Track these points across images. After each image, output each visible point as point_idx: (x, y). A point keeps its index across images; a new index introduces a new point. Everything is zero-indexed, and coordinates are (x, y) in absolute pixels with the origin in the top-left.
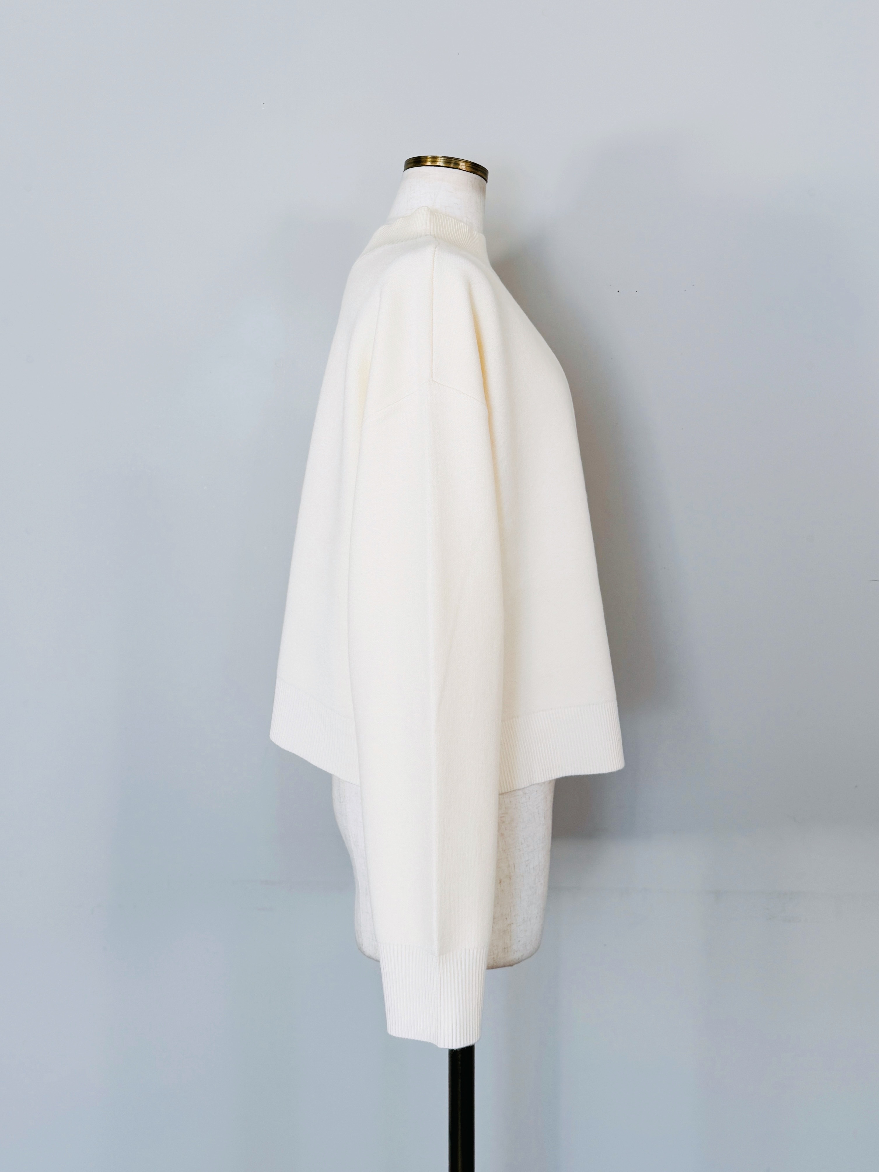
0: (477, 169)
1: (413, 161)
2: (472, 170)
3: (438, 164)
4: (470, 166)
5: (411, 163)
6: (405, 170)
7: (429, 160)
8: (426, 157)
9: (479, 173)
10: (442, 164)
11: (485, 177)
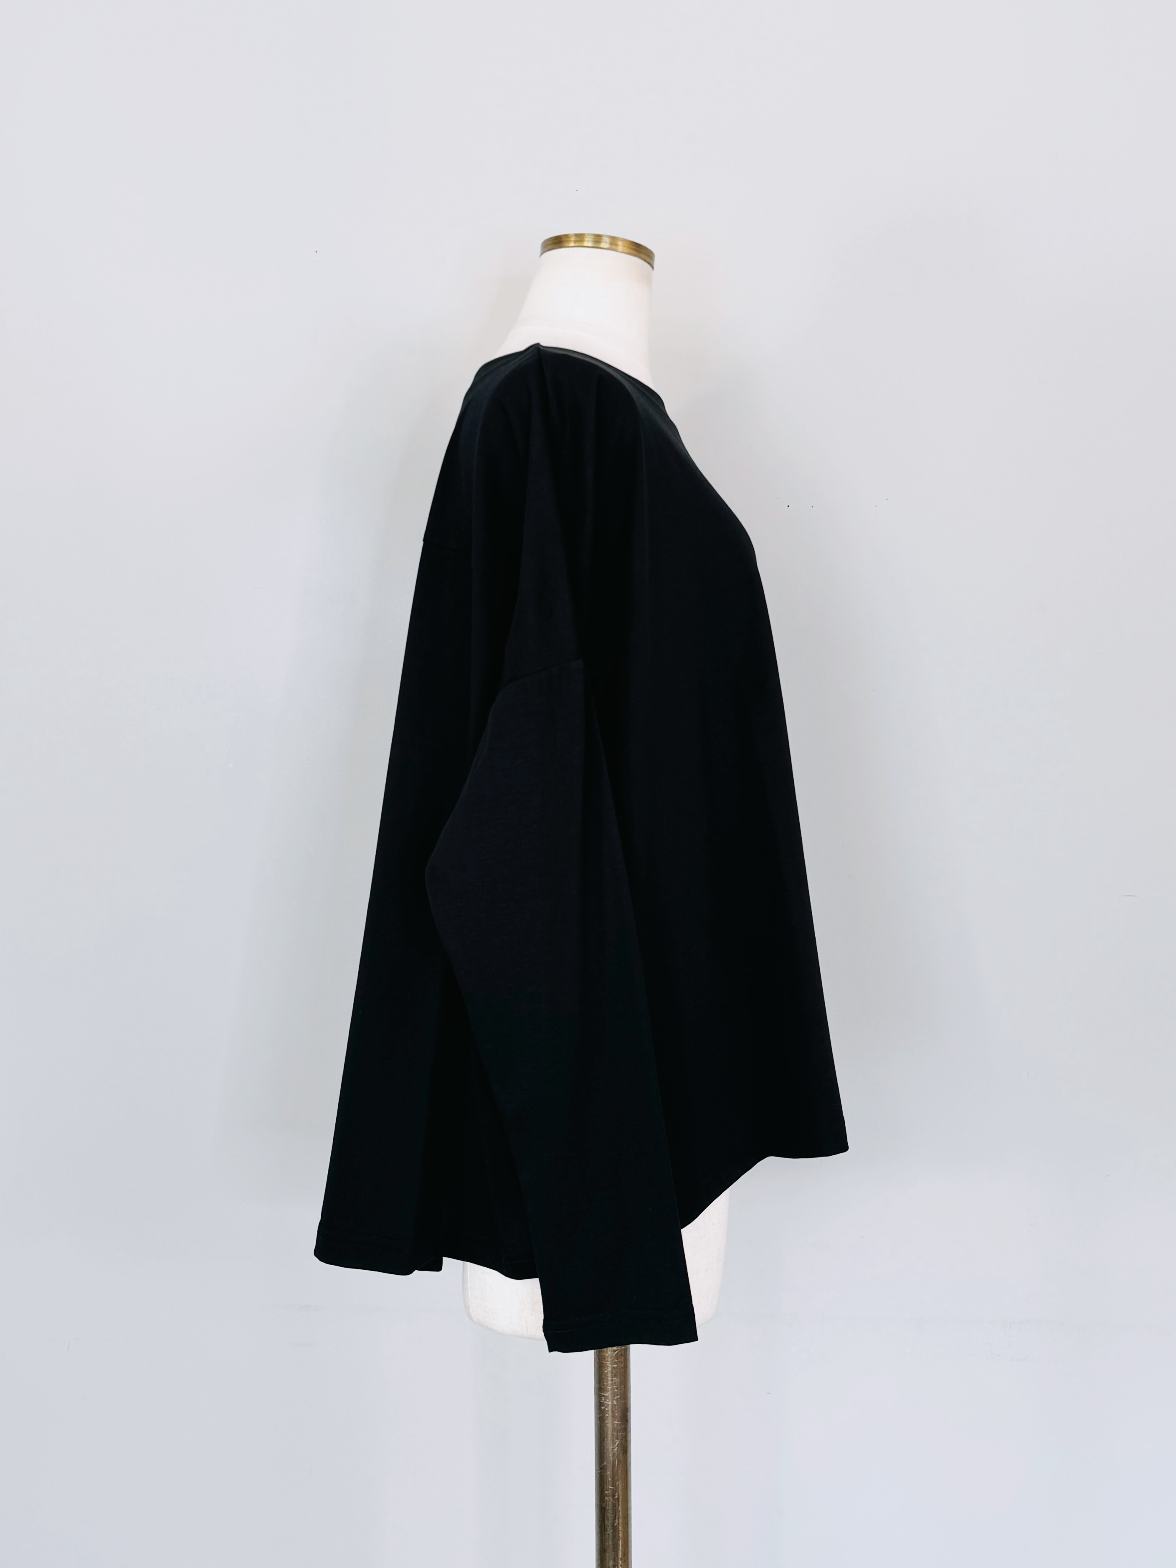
0: (640, 251)
1: (552, 242)
2: (632, 251)
3: (586, 244)
4: (630, 246)
5: (551, 244)
6: (541, 256)
7: (573, 239)
8: (566, 236)
9: (642, 256)
10: (590, 244)
11: (650, 261)
